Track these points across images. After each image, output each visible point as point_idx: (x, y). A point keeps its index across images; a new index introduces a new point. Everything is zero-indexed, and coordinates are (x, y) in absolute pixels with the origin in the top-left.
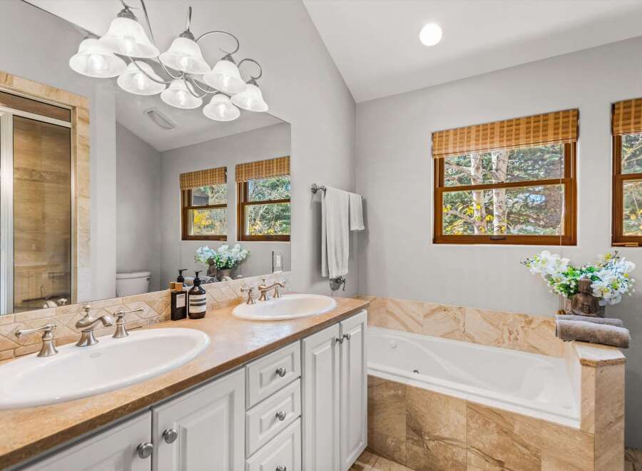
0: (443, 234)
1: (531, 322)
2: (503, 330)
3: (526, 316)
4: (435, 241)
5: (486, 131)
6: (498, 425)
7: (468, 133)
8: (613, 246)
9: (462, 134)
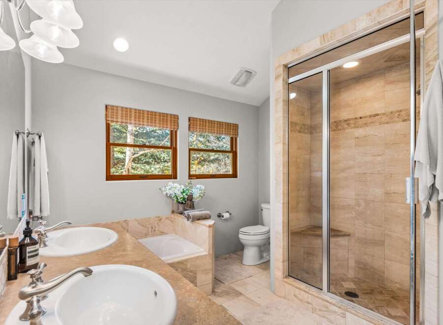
0: (111, 174)
1: (161, 219)
2: (148, 228)
3: (159, 217)
4: (107, 179)
5: (140, 115)
6: (181, 268)
7: (130, 112)
8: (189, 179)
9: (127, 111)
